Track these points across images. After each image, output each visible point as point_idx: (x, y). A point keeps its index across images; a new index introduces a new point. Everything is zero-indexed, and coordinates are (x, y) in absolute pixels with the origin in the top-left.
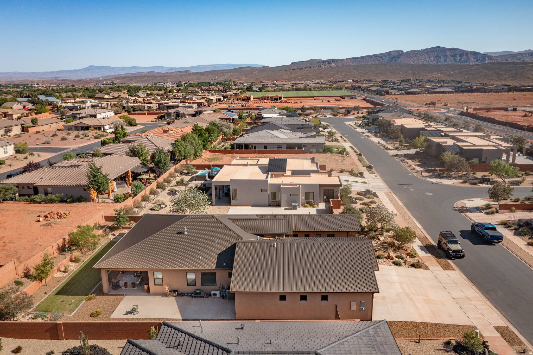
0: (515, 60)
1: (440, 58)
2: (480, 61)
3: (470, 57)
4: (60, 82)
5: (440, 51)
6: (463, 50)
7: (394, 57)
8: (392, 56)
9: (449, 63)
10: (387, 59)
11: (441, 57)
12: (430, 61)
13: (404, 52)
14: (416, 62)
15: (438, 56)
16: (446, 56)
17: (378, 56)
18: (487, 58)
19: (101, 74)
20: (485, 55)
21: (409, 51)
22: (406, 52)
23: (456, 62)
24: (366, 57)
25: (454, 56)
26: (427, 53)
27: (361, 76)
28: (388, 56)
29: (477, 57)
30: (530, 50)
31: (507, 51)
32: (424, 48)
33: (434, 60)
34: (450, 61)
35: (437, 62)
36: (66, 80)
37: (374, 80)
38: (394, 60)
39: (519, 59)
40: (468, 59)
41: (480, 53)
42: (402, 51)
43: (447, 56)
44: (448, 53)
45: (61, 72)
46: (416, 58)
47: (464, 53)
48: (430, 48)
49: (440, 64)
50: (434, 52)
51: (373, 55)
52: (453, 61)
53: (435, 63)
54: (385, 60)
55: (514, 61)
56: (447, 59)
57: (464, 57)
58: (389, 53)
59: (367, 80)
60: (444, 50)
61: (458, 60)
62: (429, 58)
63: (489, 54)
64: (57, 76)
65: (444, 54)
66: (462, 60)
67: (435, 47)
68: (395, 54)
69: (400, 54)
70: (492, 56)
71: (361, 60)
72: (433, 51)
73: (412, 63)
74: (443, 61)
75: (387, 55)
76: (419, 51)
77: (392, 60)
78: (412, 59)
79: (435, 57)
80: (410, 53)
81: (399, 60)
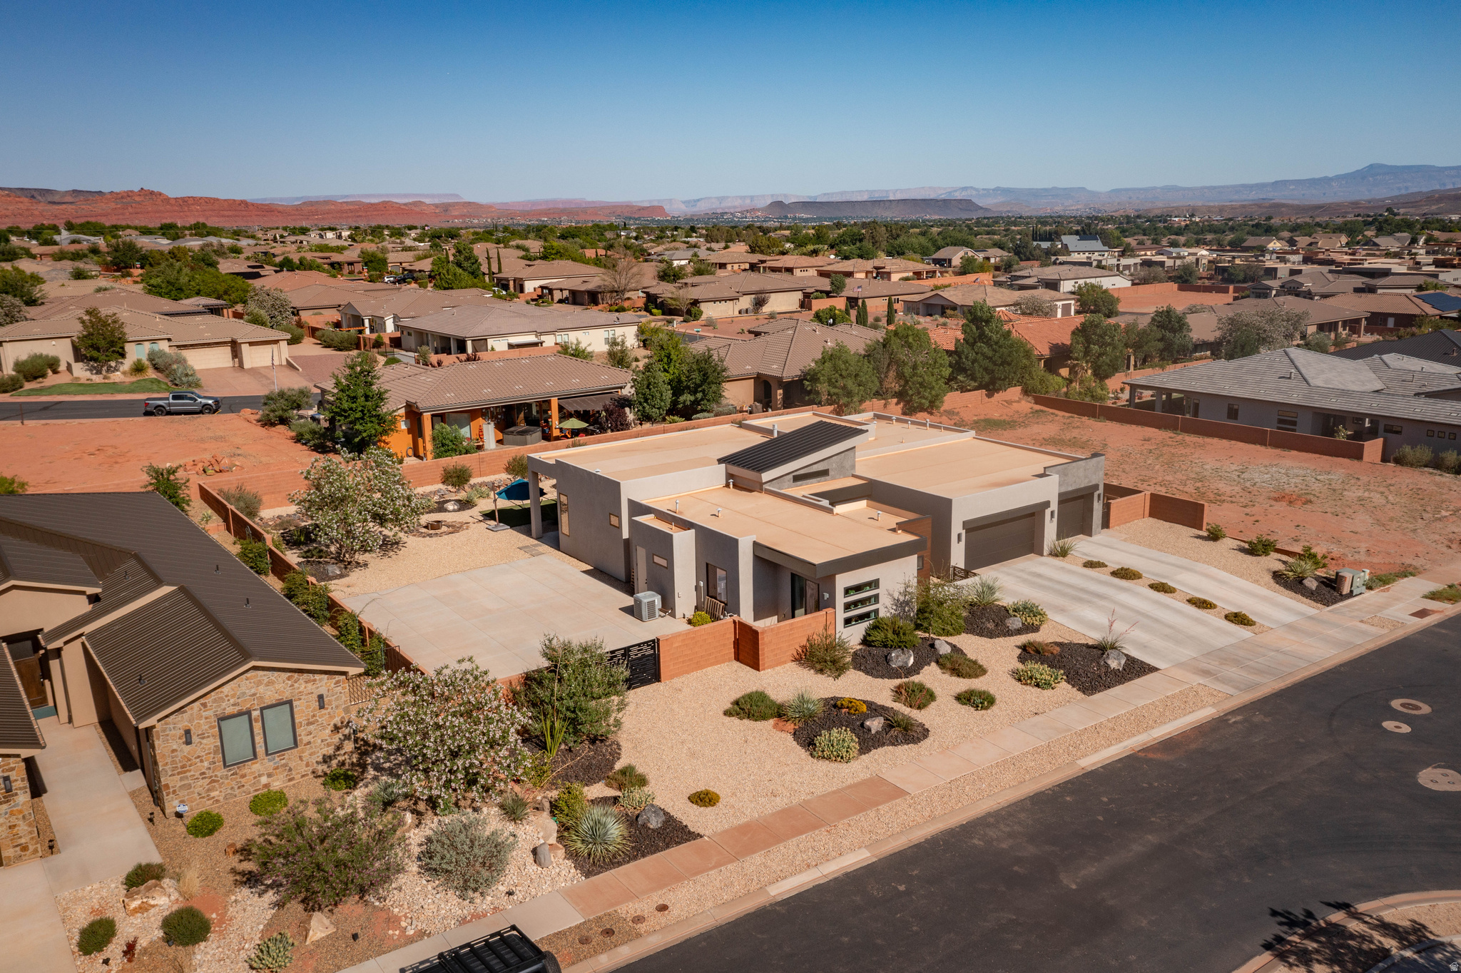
4: (1265, 210)
19: (1399, 189)
36: (1283, 205)
45: (1284, 183)
64: (1270, 195)
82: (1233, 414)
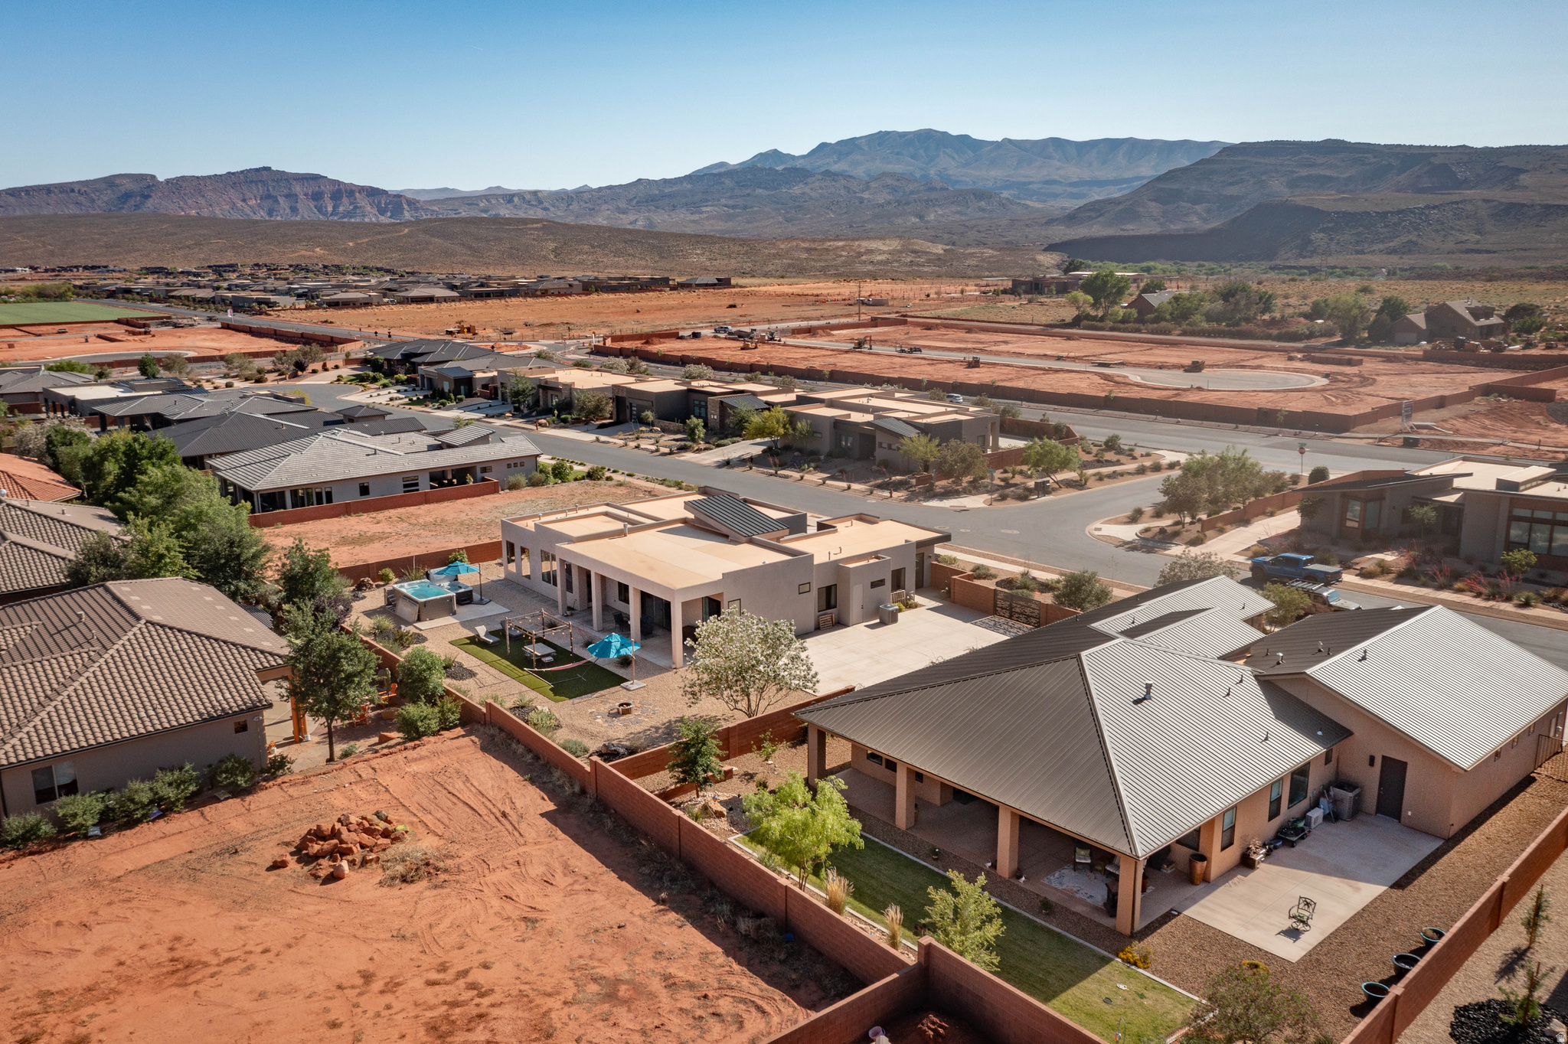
0: (474, 213)
1: (277, 201)
2: (389, 214)
3: (362, 201)
5: (273, 180)
6: (339, 183)
7: (127, 196)
8: (123, 189)
9: (306, 216)
10: (106, 199)
11: (281, 200)
12: (248, 210)
13: (161, 178)
14: (205, 213)
15: (269, 197)
16: (291, 196)
17: (73, 191)
18: (405, 206)
20: (398, 196)
21: (178, 179)
22: (168, 181)
23: (324, 215)
24: (28, 190)
25: (317, 197)
26: (234, 185)
27: (52, 254)
28: (109, 192)
29: (379, 202)
30: (498, 188)
31: (446, 190)
32: (222, 171)
33: (259, 205)
34: (307, 211)
35: (270, 213)
37: (111, 267)
38: (133, 203)
39: (485, 211)
40: (356, 208)
41: (385, 192)
42: (153, 177)
43: (296, 195)
44: (297, 189)
46: (201, 201)
47: (342, 191)
48: (242, 172)
49: (279, 218)
50: (256, 183)
51: (56, 186)
52: (315, 210)
53: (261, 215)
54: (99, 202)
55: (475, 215)
56: (299, 206)
57: (345, 200)
58: (110, 182)
59: (86, 268)
60: (283, 177)
61: (330, 209)
62: (244, 200)
63: (409, 196)
65: (286, 191)
66: (341, 209)
67: (257, 170)
68: (129, 186)
69: (149, 187)
70: (418, 202)
71: (12, 199)
72: (252, 182)
73: (193, 212)
74: (288, 211)
75: (104, 186)
76: (209, 177)
77: (124, 203)
78: (190, 202)
79: (261, 199)
80: (178, 185)
81: (150, 203)
82: (364, 490)
